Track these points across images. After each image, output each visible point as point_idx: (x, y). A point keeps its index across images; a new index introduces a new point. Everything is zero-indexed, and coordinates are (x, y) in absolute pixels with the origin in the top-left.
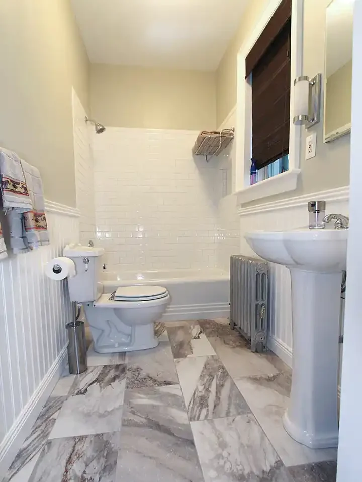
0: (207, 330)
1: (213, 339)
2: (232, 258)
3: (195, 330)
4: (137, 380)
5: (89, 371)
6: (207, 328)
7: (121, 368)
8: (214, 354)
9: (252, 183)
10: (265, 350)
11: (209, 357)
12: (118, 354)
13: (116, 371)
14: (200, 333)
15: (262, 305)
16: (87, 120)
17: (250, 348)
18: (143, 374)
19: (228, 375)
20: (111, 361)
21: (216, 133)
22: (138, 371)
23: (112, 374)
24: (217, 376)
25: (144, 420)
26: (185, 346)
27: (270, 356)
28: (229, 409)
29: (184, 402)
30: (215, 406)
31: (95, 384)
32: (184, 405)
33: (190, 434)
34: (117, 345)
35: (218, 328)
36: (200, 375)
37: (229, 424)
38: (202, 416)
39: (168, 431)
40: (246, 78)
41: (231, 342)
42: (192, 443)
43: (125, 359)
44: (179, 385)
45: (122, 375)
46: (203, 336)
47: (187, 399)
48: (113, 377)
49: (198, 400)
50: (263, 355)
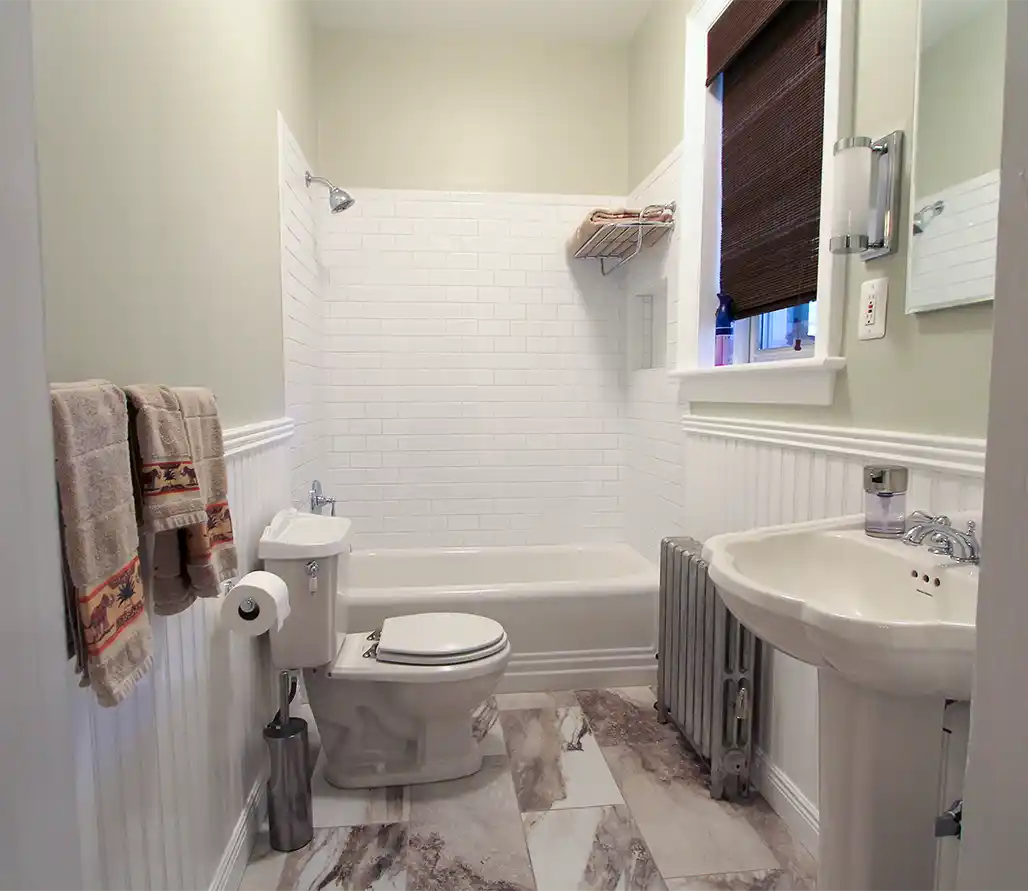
0: (601, 725)
1: (615, 752)
2: (665, 546)
3: (571, 721)
4: (434, 877)
5: (318, 841)
6: (600, 718)
7: (392, 837)
8: (619, 800)
9: (719, 363)
10: (745, 794)
11: (606, 808)
12: (385, 790)
13: (382, 843)
14: (581, 735)
15: (741, 683)
16: (308, 180)
17: (707, 787)
18: (447, 858)
19: (654, 868)
20: (368, 813)
21: (628, 215)
22: (434, 848)
23: (372, 853)
24: (627, 872)
26: (547, 771)
27: (758, 816)
31: (334, 881)
34: (381, 767)
35: (627, 719)
36: (584, 867)
40: (707, 85)
41: (663, 768)
43: (401, 808)
45: (398, 859)
46: (589, 740)
48: (375, 862)
50: (741, 810)
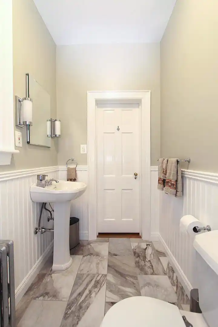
25: (127, 278)
28: (86, 278)
29: (107, 285)
30: (92, 280)
32: (107, 283)
33: (108, 269)
37: (91, 270)
38: (100, 276)
39: (117, 271)
42: (109, 266)
44: (106, 301)
47: (104, 287)
49: (99, 286)
